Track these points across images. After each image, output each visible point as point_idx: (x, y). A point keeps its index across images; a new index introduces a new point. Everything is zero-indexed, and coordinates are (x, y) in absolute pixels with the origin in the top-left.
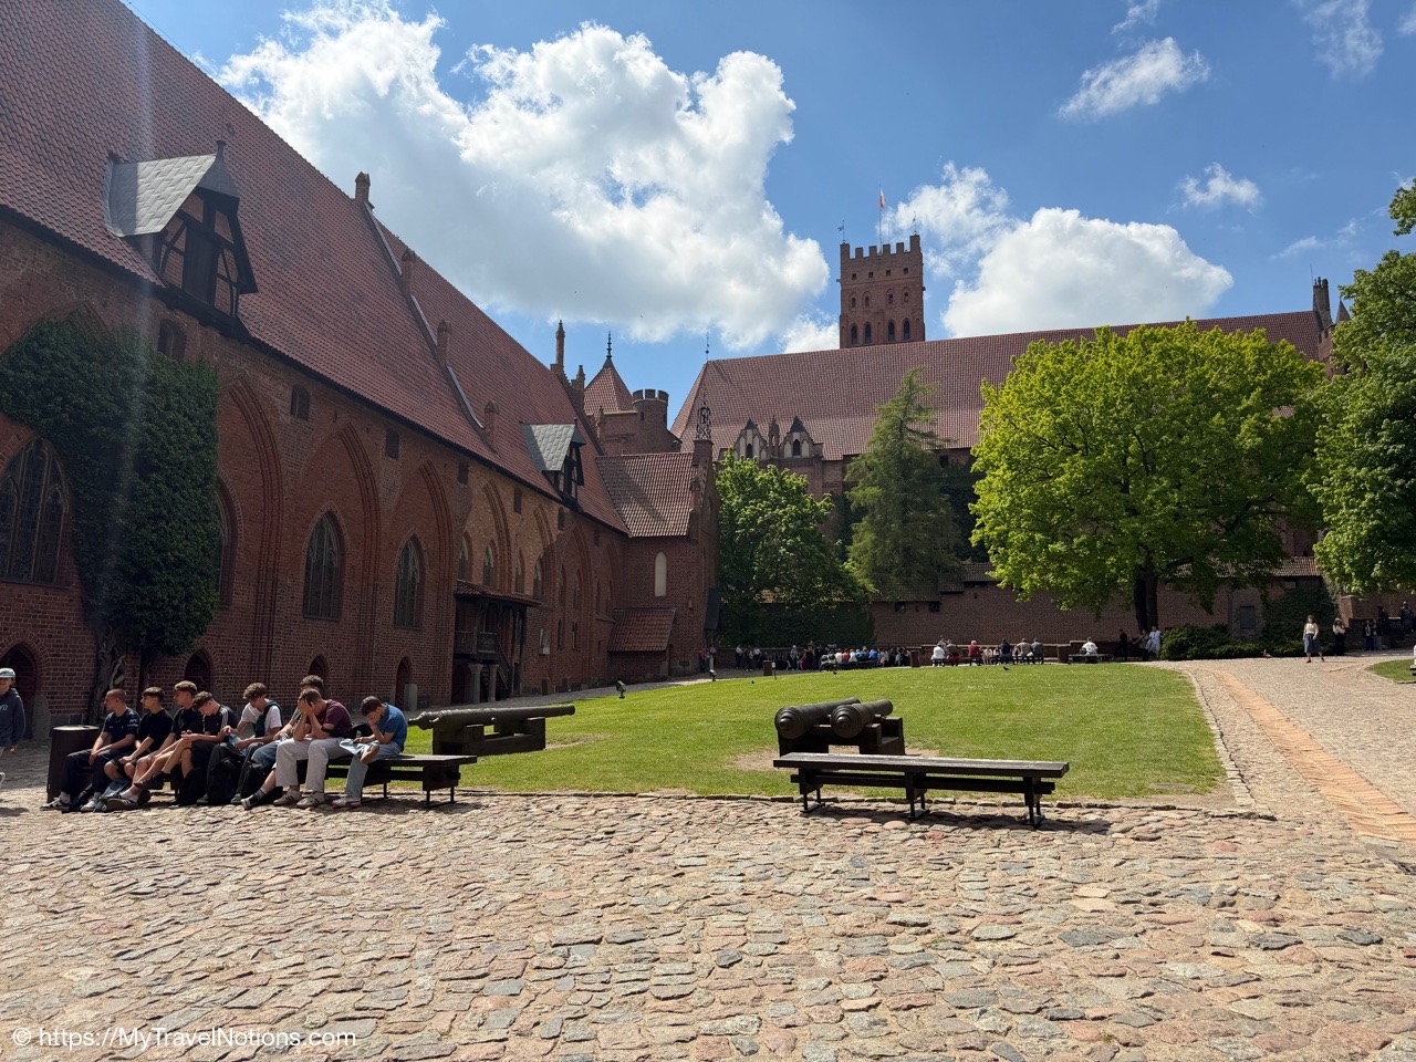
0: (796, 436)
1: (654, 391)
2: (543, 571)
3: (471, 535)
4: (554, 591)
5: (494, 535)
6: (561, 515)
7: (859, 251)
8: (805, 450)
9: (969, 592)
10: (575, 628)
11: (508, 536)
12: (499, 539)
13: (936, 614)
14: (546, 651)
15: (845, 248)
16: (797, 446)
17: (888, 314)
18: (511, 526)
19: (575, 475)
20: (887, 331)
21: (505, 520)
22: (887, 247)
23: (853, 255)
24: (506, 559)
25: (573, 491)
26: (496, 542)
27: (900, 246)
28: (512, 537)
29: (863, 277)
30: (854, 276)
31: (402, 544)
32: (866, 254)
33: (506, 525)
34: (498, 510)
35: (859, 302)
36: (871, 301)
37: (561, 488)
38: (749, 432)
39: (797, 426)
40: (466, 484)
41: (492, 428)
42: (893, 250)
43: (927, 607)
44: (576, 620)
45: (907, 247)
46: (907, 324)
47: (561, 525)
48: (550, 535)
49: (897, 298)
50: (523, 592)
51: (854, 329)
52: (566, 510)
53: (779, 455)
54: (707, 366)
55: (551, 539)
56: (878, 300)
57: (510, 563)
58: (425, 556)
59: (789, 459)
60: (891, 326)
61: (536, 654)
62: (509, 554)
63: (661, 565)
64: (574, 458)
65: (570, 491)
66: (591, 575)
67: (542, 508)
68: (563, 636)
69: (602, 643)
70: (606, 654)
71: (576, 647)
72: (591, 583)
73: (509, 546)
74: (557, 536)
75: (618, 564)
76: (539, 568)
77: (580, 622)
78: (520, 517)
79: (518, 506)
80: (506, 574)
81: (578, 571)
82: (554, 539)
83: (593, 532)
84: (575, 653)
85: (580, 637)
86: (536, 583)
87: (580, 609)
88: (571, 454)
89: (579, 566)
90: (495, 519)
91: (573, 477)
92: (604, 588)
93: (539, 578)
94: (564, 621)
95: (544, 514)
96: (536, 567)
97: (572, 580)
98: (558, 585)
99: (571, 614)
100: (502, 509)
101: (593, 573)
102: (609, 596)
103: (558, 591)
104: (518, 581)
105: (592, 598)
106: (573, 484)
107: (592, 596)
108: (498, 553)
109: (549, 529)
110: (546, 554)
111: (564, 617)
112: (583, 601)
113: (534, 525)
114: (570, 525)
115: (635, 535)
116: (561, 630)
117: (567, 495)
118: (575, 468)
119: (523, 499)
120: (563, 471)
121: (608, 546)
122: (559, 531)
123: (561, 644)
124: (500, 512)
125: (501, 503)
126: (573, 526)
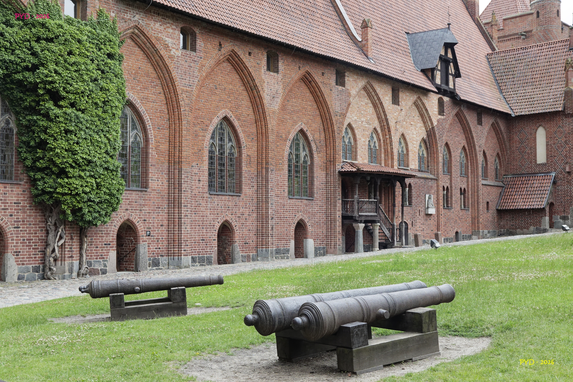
2: (427, 149)
3: (354, 126)
4: (438, 163)
5: (376, 124)
6: (441, 103)
11: (388, 124)
12: (381, 127)
18: (390, 116)
21: (384, 112)
24: (388, 141)
25: (451, 86)
26: (379, 131)
28: (392, 124)
31: (291, 136)
33: (385, 115)
34: (377, 105)
40: (344, 86)
41: (367, 40)
47: (441, 111)
48: (431, 120)
52: (446, 99)
55: (432, 123)
57: (391, 145)
58: (313, 145)
61: (422, 214)
62: (390, 138)
63: (541, 137)
64: (450, 55)
65: (447, 83)
66: (475, 149)
67: (421, 100)
68: (451, 198)
69: (490, 203)
70: (495, 212)
71: (465, 206)
72: (476, 156)
73: (389, 131)
74: (438, 121)
75: (504, 139)
76: (423, 148)
77: (468, 188)
78: (399, 108)
79: (395, 100)
80: (389, 153)
81: (464, 147)
82: (435, 123)
83: (476, 115)
84: (464, 212)
85: (468, 199)
86: (421, 159)
87: (468, 178)
88: (446, 53)
89: (464, 142)
90: (376, 111)
91: (450, 72)
92: (491, 159)
93: (423, 154)
94: (451, 187)
95: (423, 104)
96: (420, 146)
97: (457, 155)
98: (441, 159)
99: (459, 183)
100: (381, 103)
101: (477, 148)
102: (498, 165)
103: (441, 164)
104: (404, 159)
105: (477, 169)
106: (451, 78)
107: (477, 166)
108: (381, 138)
109: (430, 117)
110: (428, 136)
111: (451, 184)
112: (470, 171)
113: (415, 113)
114: (450, 111)
115: (518, 114)
116: (449, 194)
117: (444, 87)
118: (451, 64)
119: (401, 95)
120: (439, 68)
121: (493, 125)
122: (440, 117)
123: (449, 205)
124: (379, 106)
125: (379, 99)
126: (455, 112)
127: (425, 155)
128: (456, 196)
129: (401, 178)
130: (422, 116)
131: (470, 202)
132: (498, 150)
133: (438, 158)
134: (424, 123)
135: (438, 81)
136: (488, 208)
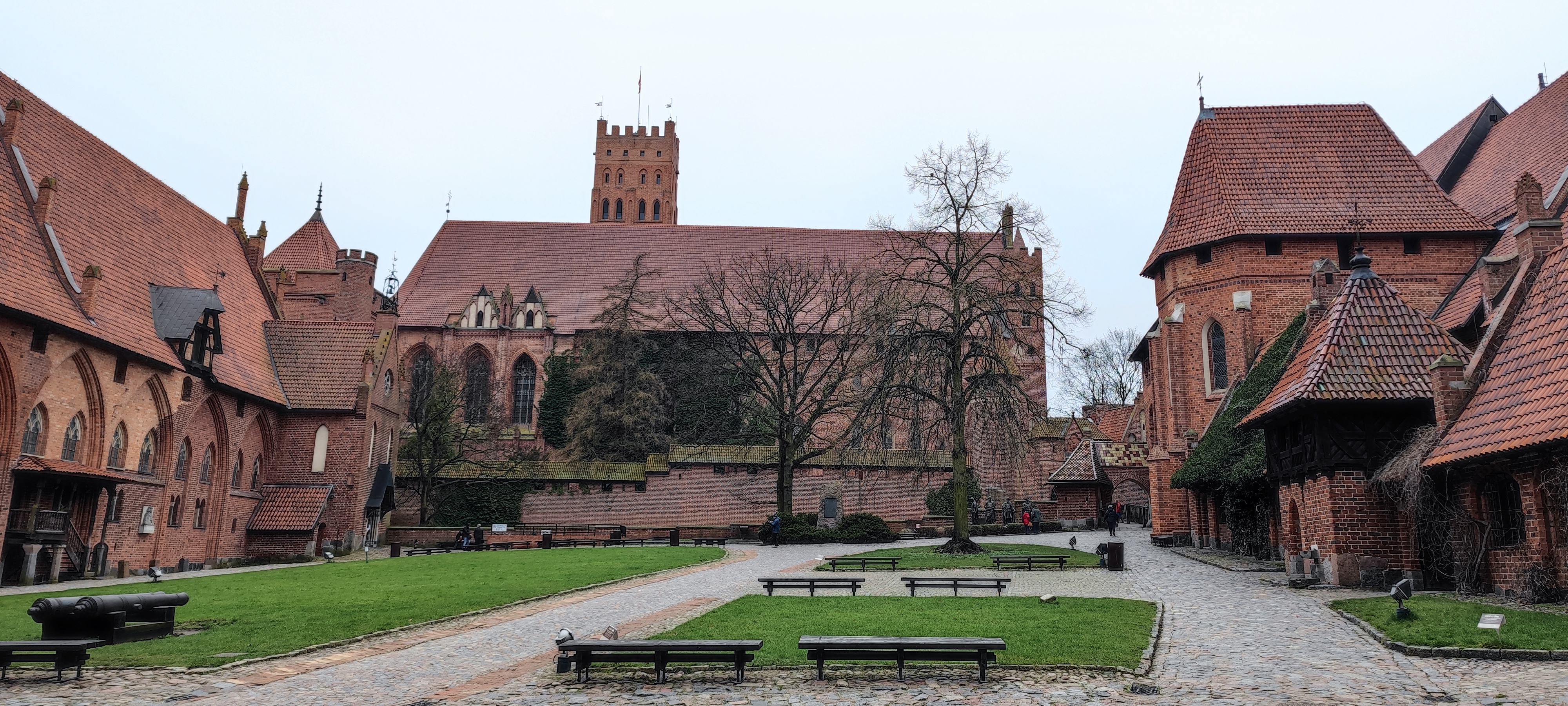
0: (530, 306)
1: (359, 252)
2: (156, 443)
3: (48, 406)
4: (169, 464)
5: (83, 406)
7: (616, 129)
8: (539, 322)
9: (675, 473)
10: (200, 505)
11: (102, 408)
12: (91, 411)
13: (641, 494)
14: (150, 529)
15: (602, 124)
16: (530, 316)
17: (640, 194)
18: (107, 397)
19: (211, 342)
20: (637, 209)
21: (99, 391)
22: (642, 129)
23: (609, 131)
24: (98, 431)
25: (206, 363)
26: (87, 415)
27: (655, 129)
28: (109, 407)
29: (617, 154)
30: (609, 151)
32: (622, 132)
33: (101, 396)
34: (90, 381)
35: (613, 177)
36: (626, 178)
38: (482, 299)
39: (532, 297)
40: (43, 353)
41: (90, 294)
42: (649, 133)
43: (633, 488)
44: (202, 497)
45: (662, 133)
46: (657, 205)
47: (186, 394)
48: (169, 406)
49: (651, 177)
50: (123, 466)
51: (606, 203)
53: (511, 324)
54: (445, 226)
55: (170, 410)
56: (631, 179)
57: (102, 436)
59: (519, 330)
60: (642, 204)
61: (134, 533)
62: (103, 427)
63: (322, 438)
64: (211, 325)
65: (201, 360)
66: (228, 448)
67: (158, 379)
68: (182, 513)
69: (238, 521)
70: (244, 533)
71: (201, 526)
72: (228, 456)
73: (103, 418)
74: (180, 408)
75: (271, 437)
76: (151, 441)
77: (209, 499)
78: (124, 387)
79: (120, 377)
80: (96, 447)
81: (212, 444)
82: (175, 410)
83: (236, 403)
84: (198, 532)
85: (207, 514)
86: (145, 457)
87: (211, 485)
88: (206, 321)
89: (213, 438)
90: (86, 389)
91: (208, 346)
92: (249, 462)
93: (148, 451)
94: (184, 497)
95: (161, 384)
96: (147, 439)
97: (200, 454)
98: (175, 459)
99: (196, 490)
100: (97, 380)
101: (232, 447)
102: (258, 470)
103: (174, 466)
104: (117, 455)
105: (227, 473)
106: (207, 353)
107: (227, 470)
108: (88, 425)
109: (167, 401)
110: (161, 426)
111: (184, 493)
112: (215, 476)
113: (147, 395)
114: (200, 396)
115: (295, 407)
116: (180, 506)
117: (196, 364)
118: (211, 336)
119: (129, 370)
120: (192, 339)
121: (258, 418)
122: (183, 402)
123: (177, 522)
124: (93, 382)
125: (94, 373)
126: (205, 397)
127: (152, 452)
128: (190, 511)
129: (110, 483)
130: (156, 399)
131: (209, 518)
132: (260, 449)
133: (170, 457)
134: (158, 408)
135: (188, 356)
136: (234, 528)
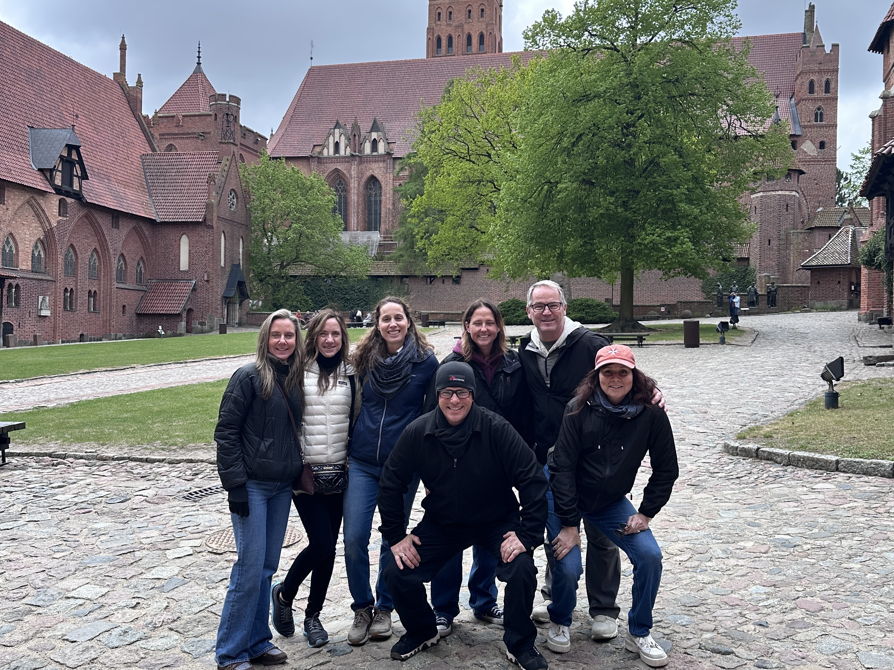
0: (374, 135)
1: (224, 95)
6: (62, 204)
8: (382, 148)
9: (484, 269)
10: (92, 294)
13: (457, 286)
16: (375, 143)
17: (467, 29)
19: (77, 171)
20: (465, 42)
25: (76, 187)
35: (444, 16)
36: (455, 15)
37: (58, 182)
38: (337, 131)
39: (375, 127)
43: (451, 281)
44: (93, 289)
46: (482, 37)
47: (63, 212)
48: (48, 220)
49: (476, 12)
50: (15, 267)
51: (439, 39)
52: (69, 200)
53: (360, 151)
54: (312, 70)
55: (50, 224)
56: (459, 15)
59: (367, 156)
60: (469, 38)
61: (34, 315)
63: (184, 244)
64: (74, 157)
65: (71, 185)
67: (36, 200)
68: (76, 301)
69: (127, 307)
70: (134, 315)
71: (95, 309)
74: (58, 222)
75: (149, 244)
76: (40, 247)
77: (100, 290)
78: (4, 207)
81: (95, 250)
82: (54, 224)
84: (93, 315)
85: (100, 301)
86: (37, 259)
87: (100, 280)
88: (70, 154)
89: (96, 245)
91: (75, 173)
92: (132, 264)
93: (39, 254)
94: (76, 289)
95: (38, 204)
96: (36, 246)
97: (86, 257)
98: (60, 261)
99: (88, 285)
101: (111, 251)
102: (143, 269)
103: (61, 266)
104: (12, 258)
105: (111, 272)
106: (76, 180)
107: (111, 269)
110: (46, 236)
111: (76, 286)
112: (102, 274)
113: (28, 213)
114: (76, 213)
115: (162, 220)
116: (74, 296)
118: (77, 166)
119: (6, 194)
120: (60, 168)
121: (134, 229)
123: (74, 307)
126: (81, 214)
127: (42, 255)
128: (84, 300)
130: (36, 215)
131: (102, 305)
132: (141, 253)
133: (57, 260)
134: (40, 223)
136: (124, 312)
